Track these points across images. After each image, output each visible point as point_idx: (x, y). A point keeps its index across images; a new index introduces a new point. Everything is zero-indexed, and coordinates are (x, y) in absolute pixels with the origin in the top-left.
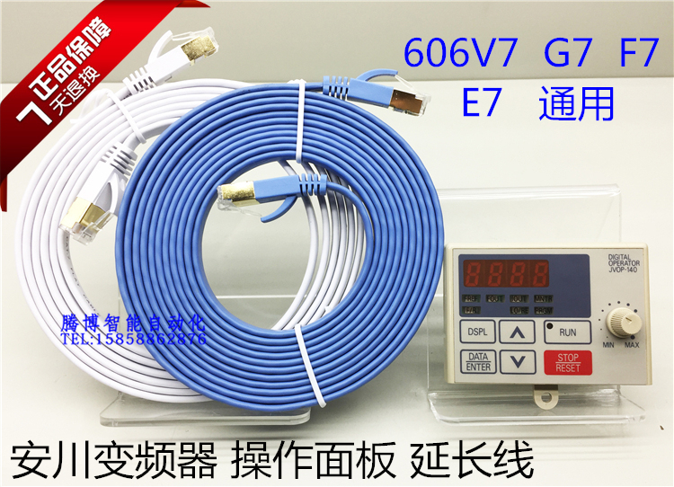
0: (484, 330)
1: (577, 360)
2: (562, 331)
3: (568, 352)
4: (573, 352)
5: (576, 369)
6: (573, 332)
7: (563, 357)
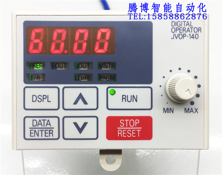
0: (47, 97)
1: (138, 126)
2: (124, 98)
3: (129, 118)
4: (135, 118)
5: (136, 134)
6: (135, 98)
7: (125, 122)
